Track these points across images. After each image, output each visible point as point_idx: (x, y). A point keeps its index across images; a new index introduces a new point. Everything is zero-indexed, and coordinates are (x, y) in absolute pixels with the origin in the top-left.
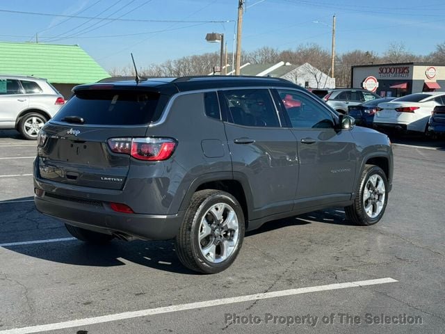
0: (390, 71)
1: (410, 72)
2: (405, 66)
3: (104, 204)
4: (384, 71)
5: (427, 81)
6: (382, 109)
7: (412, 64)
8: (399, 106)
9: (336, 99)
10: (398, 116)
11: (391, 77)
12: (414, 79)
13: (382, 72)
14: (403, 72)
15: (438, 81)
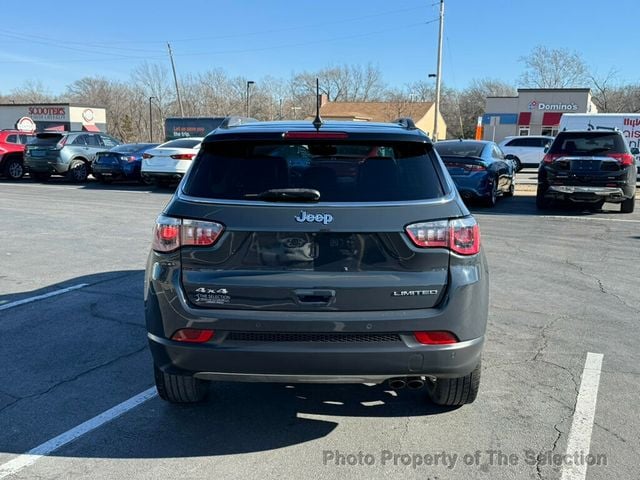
0: (43, 111)
1: (65, 114)
2: (60, 107)
4: (35, 111)
5: (85, 123)
6: (152, 157)
7: (68, 104)
8: (175, 153)
11: (45, 118)
12: (72, 120)
13: (32, 112)
14: (58, 113)
15: (96, 124)
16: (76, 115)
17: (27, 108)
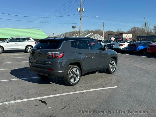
0: (118, 35)
1: (122, 36)
2: (121, 34)
3: (46, 69)
5: (127, 38)
6: (115, 45)
7: (123, 34)
8: (119, 44)
9: (104, 42)
10: (119, 46)
11: (118, 37)
15: (129, 38)
16: (125, 36)
17: (114, 35)
